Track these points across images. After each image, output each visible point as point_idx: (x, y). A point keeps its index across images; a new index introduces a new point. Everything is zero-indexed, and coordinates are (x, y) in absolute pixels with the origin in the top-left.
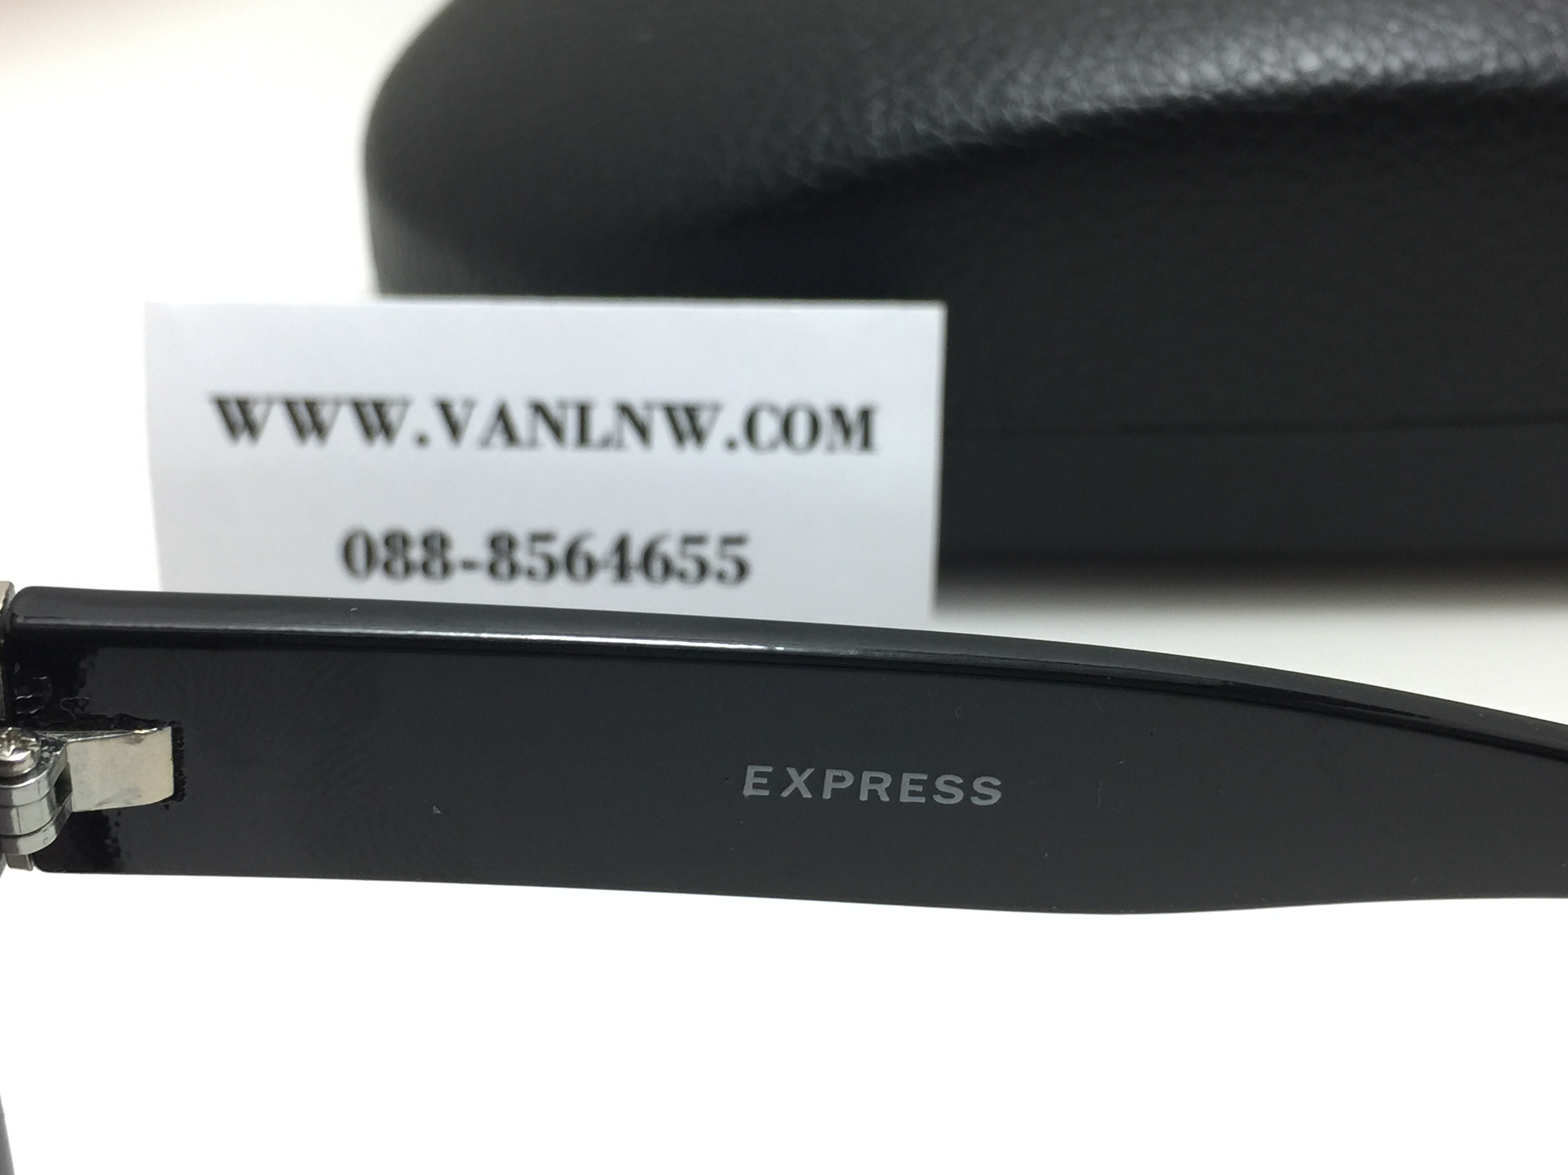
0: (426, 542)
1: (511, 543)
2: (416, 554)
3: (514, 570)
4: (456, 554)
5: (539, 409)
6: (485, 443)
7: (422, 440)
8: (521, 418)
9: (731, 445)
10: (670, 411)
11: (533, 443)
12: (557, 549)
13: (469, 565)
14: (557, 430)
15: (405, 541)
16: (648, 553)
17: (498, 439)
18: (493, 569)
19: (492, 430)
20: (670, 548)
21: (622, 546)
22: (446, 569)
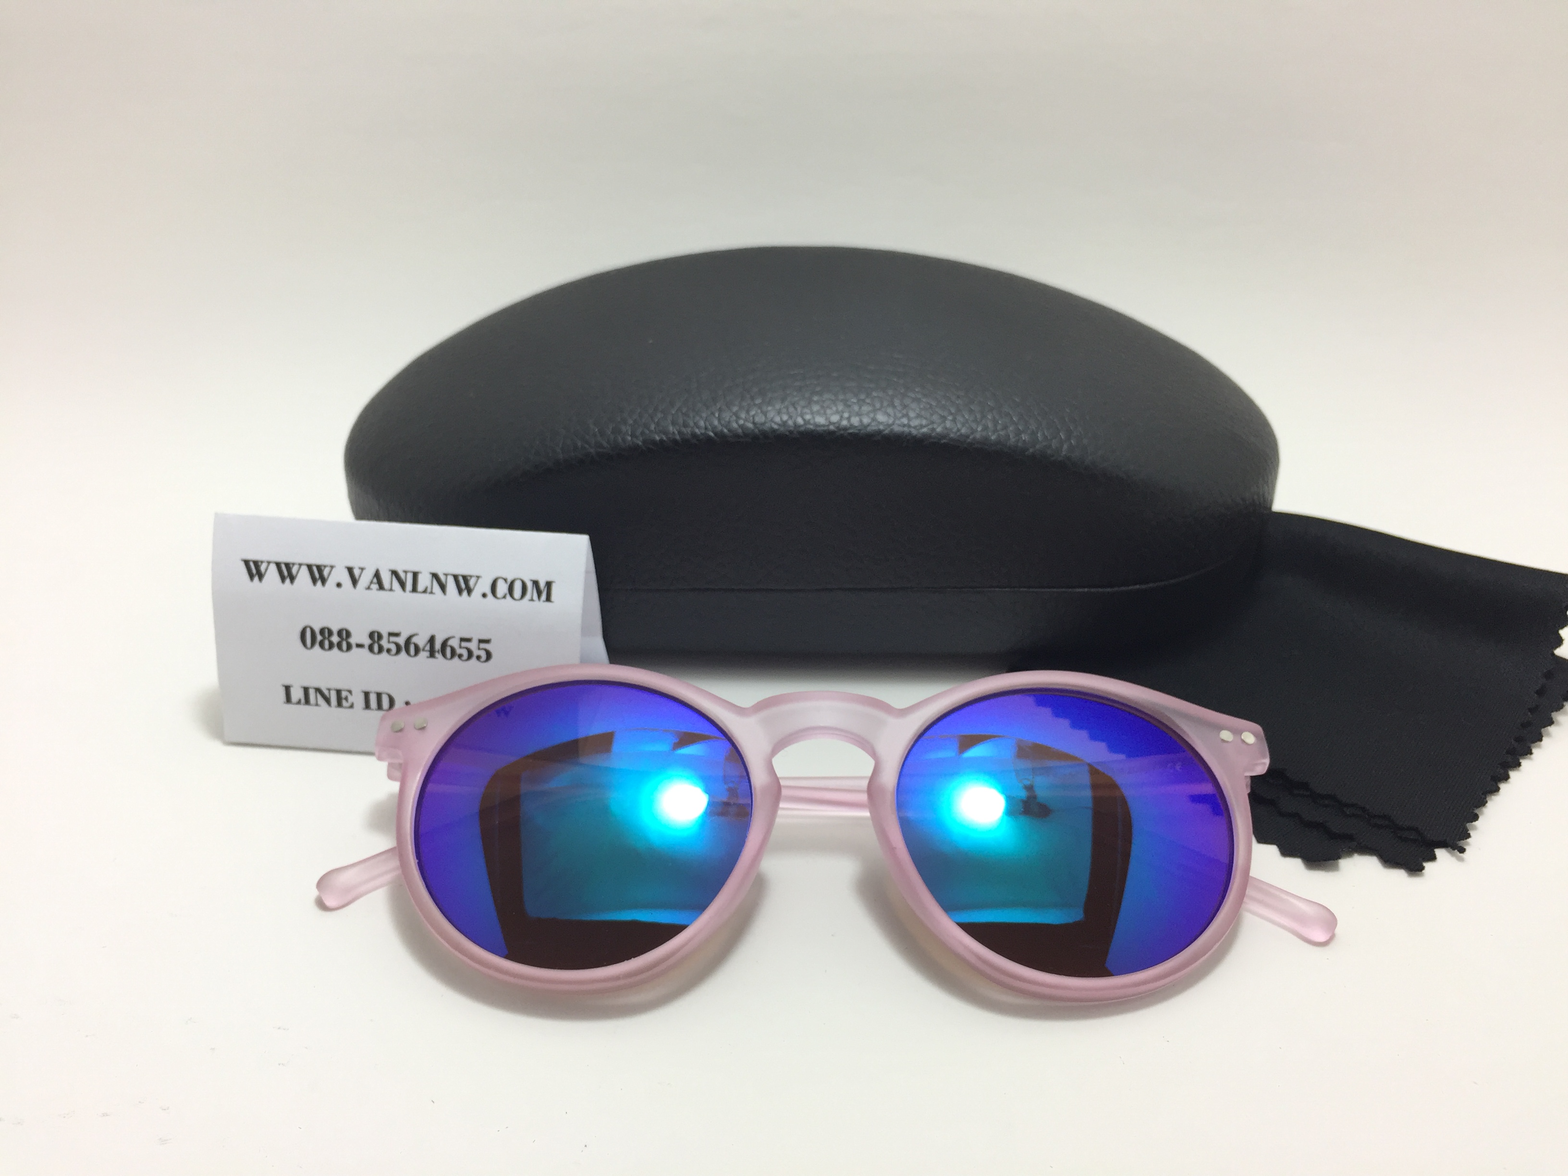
0: (340, 633)
1: (380, 637)
2: (335, 639)
3: (381, 649)
4: (353, 640)
5: (394, 573)
6: (368, 588)
7: (339, 585)
8: (386, 577)
9: (484, 595)
10: (456, 577)
11: (391, 590)
12: (401, 641)
13: (359, 646)
14: (403, 585)
15: (330, 633)
16: (444, 644)
17: (375, 586)
18: (371, 648)
19: (371, 582)
20: (454, 643)
21: (432, 640)
22: (349, 647)
